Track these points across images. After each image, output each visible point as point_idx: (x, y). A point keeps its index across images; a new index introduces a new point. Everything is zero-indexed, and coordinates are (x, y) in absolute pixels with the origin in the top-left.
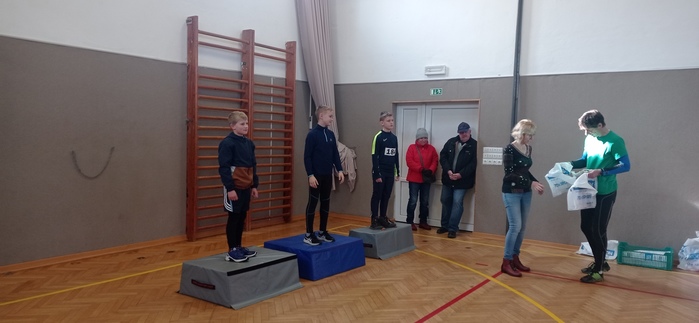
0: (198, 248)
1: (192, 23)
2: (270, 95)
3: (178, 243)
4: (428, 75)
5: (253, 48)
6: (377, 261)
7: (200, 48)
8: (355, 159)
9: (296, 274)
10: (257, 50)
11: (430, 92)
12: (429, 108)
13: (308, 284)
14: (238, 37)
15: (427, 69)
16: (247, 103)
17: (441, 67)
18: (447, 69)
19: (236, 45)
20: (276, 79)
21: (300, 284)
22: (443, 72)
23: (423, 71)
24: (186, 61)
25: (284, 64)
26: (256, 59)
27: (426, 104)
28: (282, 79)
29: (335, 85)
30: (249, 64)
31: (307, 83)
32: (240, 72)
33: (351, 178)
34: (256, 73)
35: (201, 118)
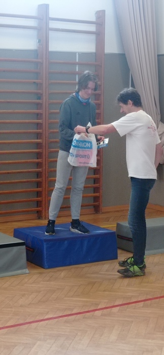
2: (75, 73)
5: (47, 24)
10: (53, 25)
16: (41, 84)
19: (32, 23)
20: (82, 55)
25: (93, 37)
26: (51, 34)
28: (91, 54)
29: (158, 56)
30: (44, 40)
31: (124, 55)
32: (36, 51)
34: (50, 49)
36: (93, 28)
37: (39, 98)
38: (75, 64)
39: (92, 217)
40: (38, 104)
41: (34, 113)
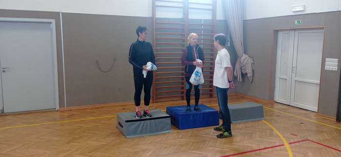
2: (201, 30)
4: (294, 12)
7: (157, 8)
8: (253, 64)
10: (190, 6)
11: (295, 22)
12: (297, 32)
14: (182, 1)
15: (293, 8)
16: (185, 35)
17: (302, 6)
18: (305, 7)
19: (180, 5)
20: (205, 21)
22: (302, 9)
23: (291, 10)
24: (151, 16)
25: (211, 12)
26: (190, 11)
27: (295, 30)
28: (209, 20)
29: (243, 21)
30: (186, 14)
31: (226, 20)
32: (182, 19)
33: (250, 75)
34: (189, 18)
35: (158, 44)
36: (211, 7)
37: (183, 42)
38: (201, 25)
39: (209, 99)
40: (183, 45)
41: (181, 49)
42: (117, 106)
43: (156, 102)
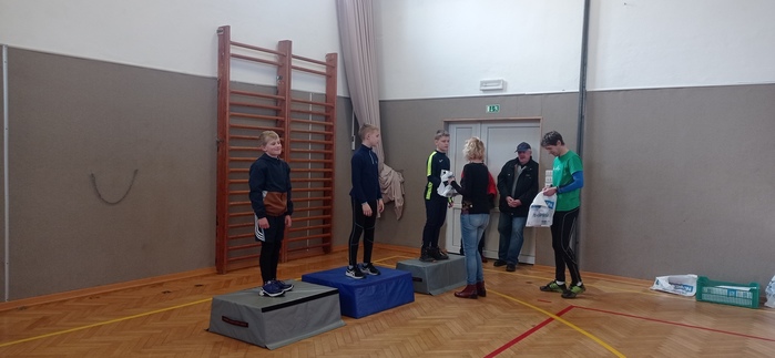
0: (229, 281)
1: (224, 33)
2: (309, 113)
3: (207, 276)
4: (484, 90)
5: (290, 61)
6: (428, 297)
7: (232, 60)
8: (402, 183)
9: (338, 311)
10: (295, 63)
11: (485, 109)
12: (485, 126)
13: (351, 321)
14: (274, 49)
15: (483, 83)
16: (283, 122)
17: (499, 81)
18: (505, 84)
19: (271, 58)
20: (315, 95)
21: (342, 322)
22: (500, 87)
23: (478, 86)
24: (216, 76)
25: (323, 79)
26: (294, 72)
27: (481, 122)
28: (322, 94)
29: (382, 103)
30: (286, 78)
31: (349, 99)
32: (276, 87)
33: (398, 204)
34: (293, 87)
35: (232, 138)
36: (323, 69)
42: (140, 288)
43: (228, 272)
